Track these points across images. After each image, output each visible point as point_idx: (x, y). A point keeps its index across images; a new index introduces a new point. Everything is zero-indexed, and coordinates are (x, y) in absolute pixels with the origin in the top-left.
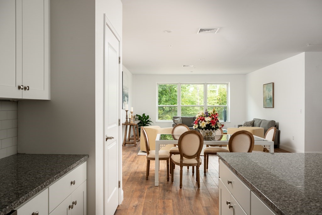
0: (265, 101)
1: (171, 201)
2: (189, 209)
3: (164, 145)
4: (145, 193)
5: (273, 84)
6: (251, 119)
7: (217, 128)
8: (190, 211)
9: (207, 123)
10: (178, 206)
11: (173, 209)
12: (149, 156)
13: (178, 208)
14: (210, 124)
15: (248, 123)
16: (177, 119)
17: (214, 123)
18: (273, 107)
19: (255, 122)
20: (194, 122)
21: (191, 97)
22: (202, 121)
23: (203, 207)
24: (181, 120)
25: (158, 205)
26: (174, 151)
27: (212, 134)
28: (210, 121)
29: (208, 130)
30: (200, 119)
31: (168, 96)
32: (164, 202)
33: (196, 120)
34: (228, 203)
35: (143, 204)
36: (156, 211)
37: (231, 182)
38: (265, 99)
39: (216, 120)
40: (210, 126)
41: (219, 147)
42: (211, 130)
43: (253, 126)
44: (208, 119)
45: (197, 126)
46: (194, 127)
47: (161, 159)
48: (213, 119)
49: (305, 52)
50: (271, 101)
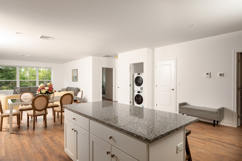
0: (73, 78)
1: (26, 140)
2: (40, 141)
3: (17, 106)
4: (2, 140)
5: (77, 70)
6: (66, 87)
7: (52, 93)
8: (41, 142)
9: (46, 90)
10: (32, 141)
11: (29, 144)
12: (3, 115)
13: (32, 142)
14: (48, 91)
15: (64, 89)
16: (17, 89)
17: (51, 90)
18: (77, 81)
19: (68, 89)
20: (37, 90)
21: (23, 74)
22: (43, 89)
23: (48, 137)
24: (20, 90)
25: (16, 144)
26: (23, 109)
27: (49, 96)
28: (48, 89)
29: (46, 94)
30: (42, 88)
31: (4, 74)
32: (20, 142)
33: (38, 89)
34: (73, 129)
35: (3, 147)
36: (17, 148)
37: (75, 119)
38: (73, 77)
39: (51, 88)
40: (48, 92)
41: (52, 103)
42: (49, 94)
43: (67, 91)
44: (47, 88)
45: (39, 92)
46: (37, 93)
47: (14, 115)
48: (50, 88)
49: (92, 56)
50: (76, 78)
